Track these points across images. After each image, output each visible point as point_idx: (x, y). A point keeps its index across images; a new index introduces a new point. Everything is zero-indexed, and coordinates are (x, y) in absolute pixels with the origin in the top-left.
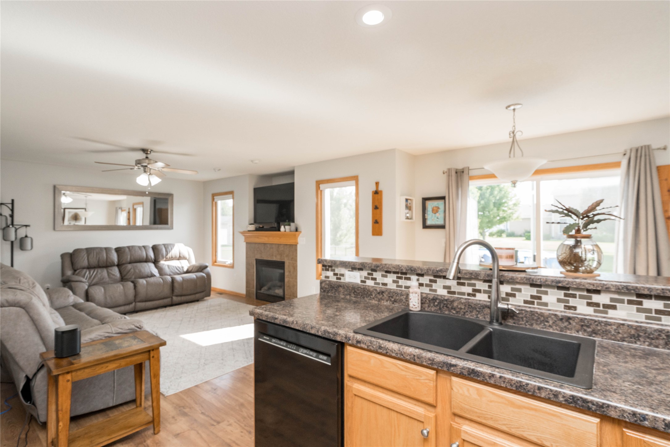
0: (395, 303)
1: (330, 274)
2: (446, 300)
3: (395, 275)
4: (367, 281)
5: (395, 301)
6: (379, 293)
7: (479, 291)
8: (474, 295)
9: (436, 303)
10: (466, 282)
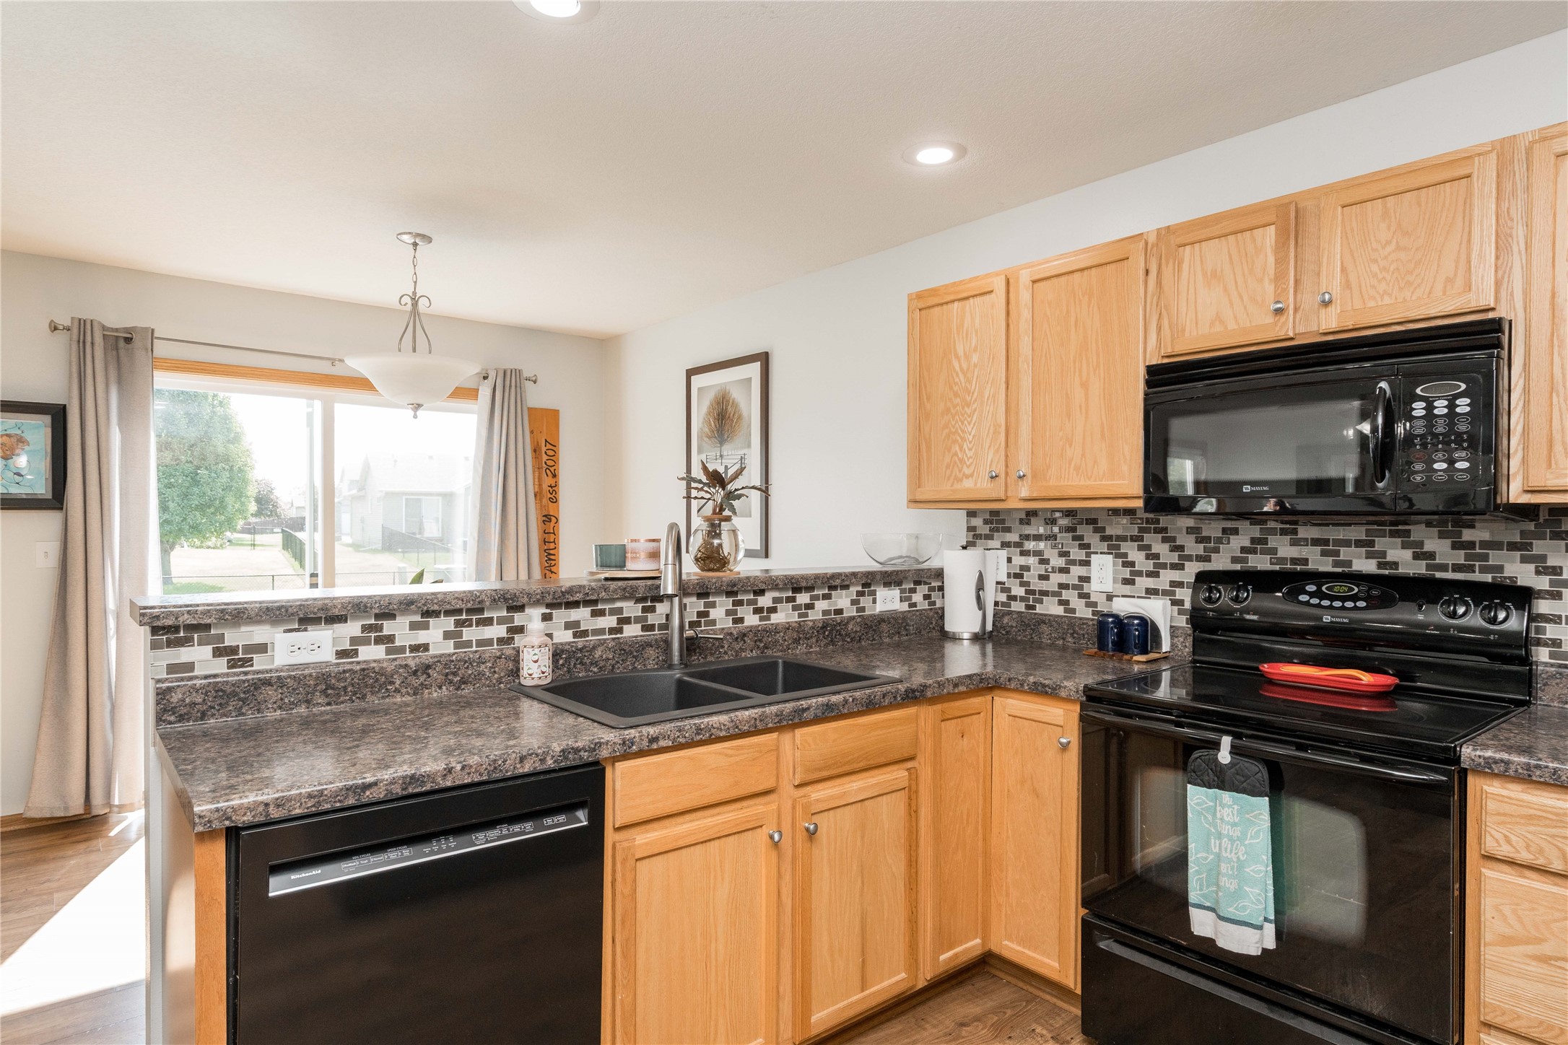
0: (463, 686)
1: (199, 656)
2: (581, 650)
3: (452, 620)
4: (362, 649)
5: (464, 681)
6: (415, 673)
7: (627, 621)
8: (620, 631)
9: (561, 662)
10: (607, 607)
